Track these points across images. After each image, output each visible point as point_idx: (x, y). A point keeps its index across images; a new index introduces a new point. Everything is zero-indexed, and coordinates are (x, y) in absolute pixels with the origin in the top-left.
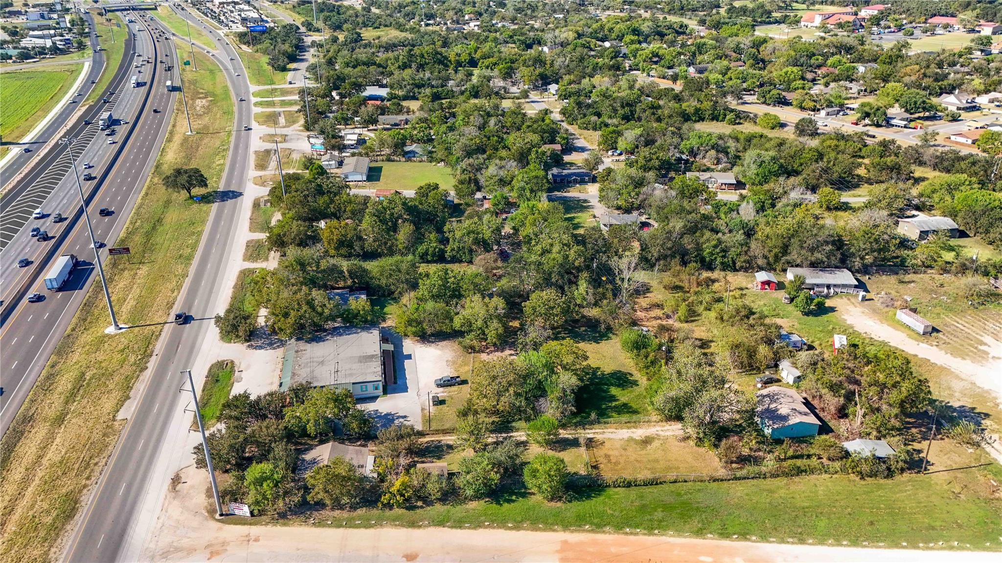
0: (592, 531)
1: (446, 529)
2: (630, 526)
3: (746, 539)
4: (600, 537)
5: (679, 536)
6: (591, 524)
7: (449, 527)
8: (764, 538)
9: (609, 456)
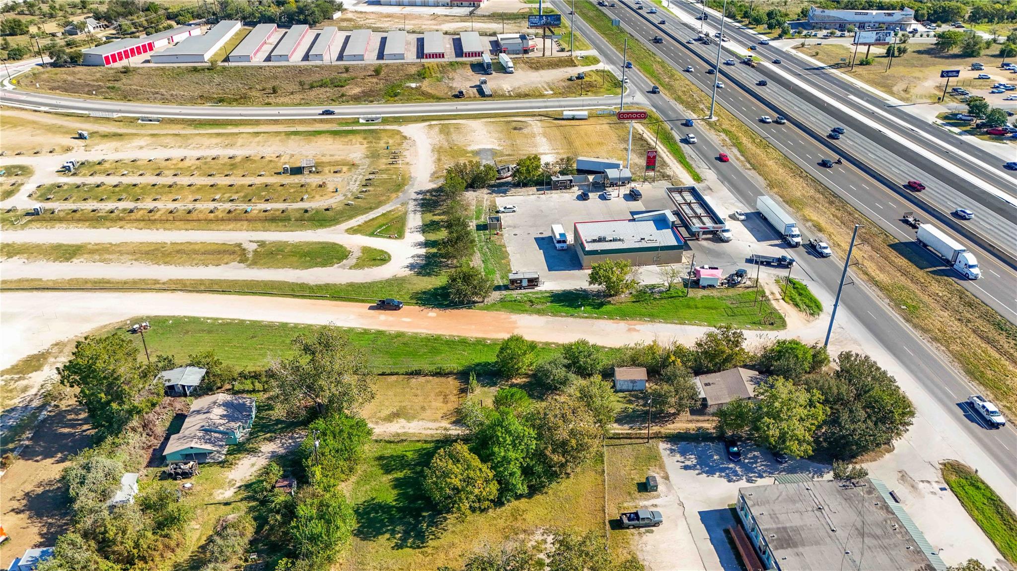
0: (484, 339)
1: (609, 346)
2: (453, 342)
3: (365, 330)
4: (481, 335)
5: (417, 334)
6: (485, 345)
7: (606, 347)
8: (351, 330)
9: (443, 402)
